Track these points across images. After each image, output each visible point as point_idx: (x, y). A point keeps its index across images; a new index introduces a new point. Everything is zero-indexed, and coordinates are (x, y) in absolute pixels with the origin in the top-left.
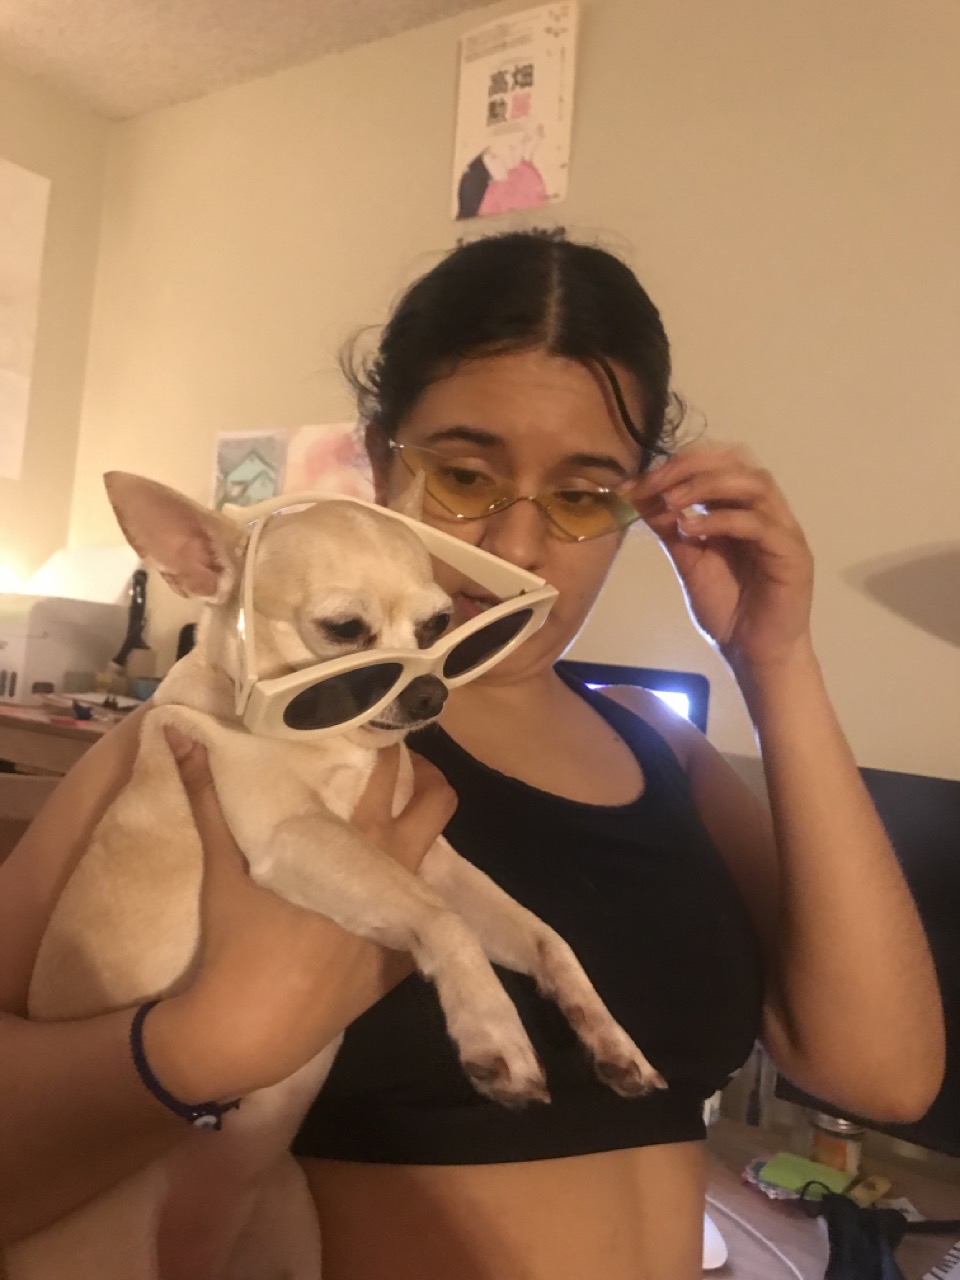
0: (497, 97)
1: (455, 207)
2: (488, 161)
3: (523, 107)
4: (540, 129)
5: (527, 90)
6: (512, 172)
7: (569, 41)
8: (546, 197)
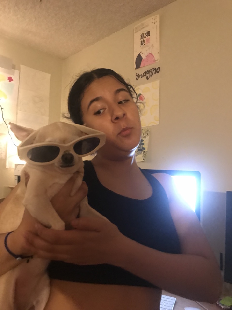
0: (142, 40)
1: (135, 66)
3: (148, 41)
4: (153, 45)
6: (147, 56)
8: (155, 61)
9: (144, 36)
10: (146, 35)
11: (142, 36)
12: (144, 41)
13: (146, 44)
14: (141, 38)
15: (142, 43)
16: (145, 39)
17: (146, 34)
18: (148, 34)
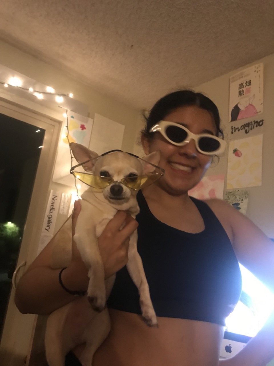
0: (241, 90)
1: (230, 119)
2: (239, 106)
3: (248, 91)
4: (254, 96)
5: (250, 86)
6: (247, 107)
7: (261, 73)
8: (257, 113)
9: (243, 86)
10: (246, 85)
11: (241, 86)
12: (243, 91)
13: (245, 94)
14: (239, 88)
15: (241, 93)
16: (244, 89)
17: (246, 83)
18: (249, 83)
